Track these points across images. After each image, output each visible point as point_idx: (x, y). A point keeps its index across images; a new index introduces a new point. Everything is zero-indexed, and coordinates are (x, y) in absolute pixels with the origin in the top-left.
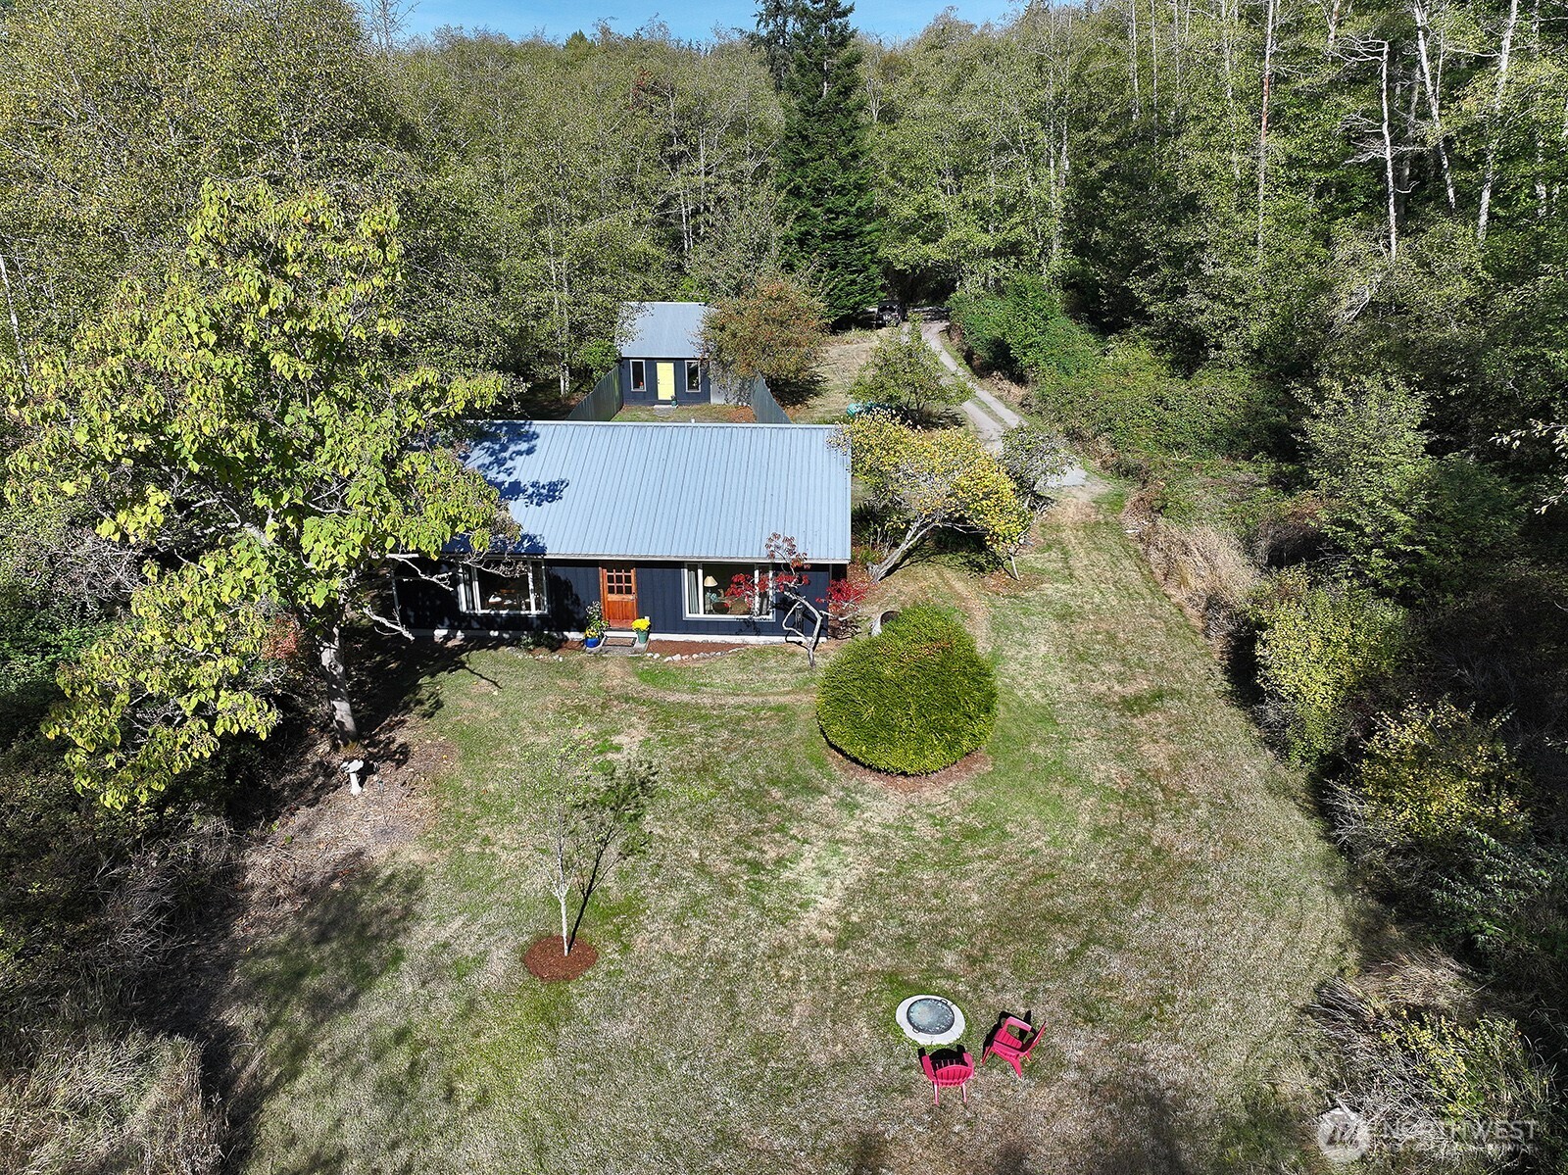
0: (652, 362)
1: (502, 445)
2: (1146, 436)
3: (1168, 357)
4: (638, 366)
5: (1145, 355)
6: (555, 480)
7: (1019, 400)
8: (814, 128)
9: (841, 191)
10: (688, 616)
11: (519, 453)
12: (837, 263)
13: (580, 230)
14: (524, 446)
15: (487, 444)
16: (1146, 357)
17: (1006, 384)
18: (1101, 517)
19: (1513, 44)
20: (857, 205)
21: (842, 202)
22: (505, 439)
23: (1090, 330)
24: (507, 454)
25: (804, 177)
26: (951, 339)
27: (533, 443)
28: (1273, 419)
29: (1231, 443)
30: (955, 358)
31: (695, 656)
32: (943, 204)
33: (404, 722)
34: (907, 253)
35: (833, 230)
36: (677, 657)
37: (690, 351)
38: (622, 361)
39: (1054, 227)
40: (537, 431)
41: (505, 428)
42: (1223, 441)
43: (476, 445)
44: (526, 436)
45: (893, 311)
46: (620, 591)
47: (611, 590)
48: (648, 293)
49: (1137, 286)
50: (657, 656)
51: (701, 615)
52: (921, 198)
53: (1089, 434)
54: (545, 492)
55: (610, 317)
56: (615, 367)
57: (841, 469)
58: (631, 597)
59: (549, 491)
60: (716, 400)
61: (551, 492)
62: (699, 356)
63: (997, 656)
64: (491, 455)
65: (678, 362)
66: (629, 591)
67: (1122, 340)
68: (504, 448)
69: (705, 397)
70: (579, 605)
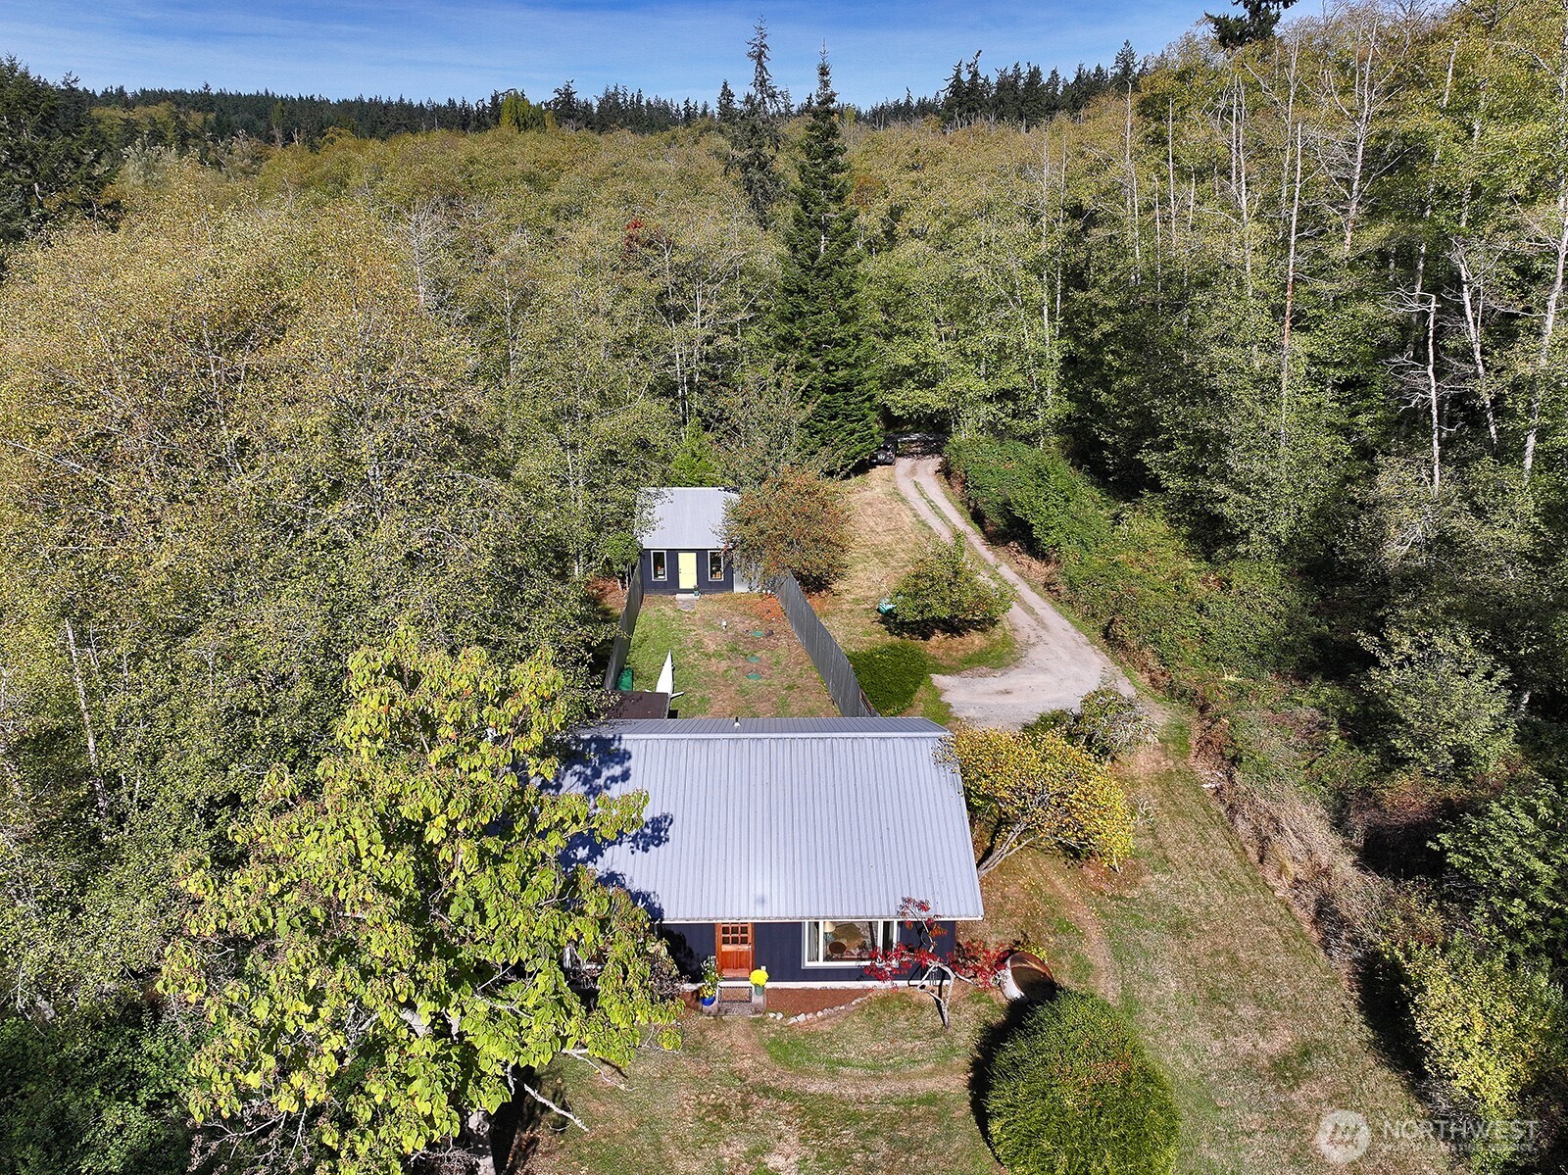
0: (674, 554)
1: (594, 768)
2: (1193, 652)
3: (1184, 530)
4: (659, 557)
5: (1161, 527)
6: (657, 815)
7: (1042, 579)
8: (813, 284)
9: (841, 343)
10: (808, 964)
11: (614, 779)
12: (837, 414)
13: (603, 426)
14: (617, 770)
15: (577, 768)
16: (1162, 529)
17: (1025, 558)
18: (1171, 763)
19: (1558, 306)
20: (855, 355)
21: (841, 354)
22: (596, 761)
23: (1092, 484)
24: (601, 782)
25: (803, 329)
26: (952, 487)
27: (626, 764)
28: (1315, 630)
29: (1279, 661)
30: (961, 513)
31: (819, 1014)
32: (940, 353)
33: (534, 1141)
34: (905, 399)
35: (833, 382)
36: (802, 1018)
37: (714, 542)
38: (644, 553)
39: (1051, 377)
40: (629, 748)
41: (593, 746)
42: (1269, 657)
43: (566, 770)
44: (617, 755)
45: (888, 450)
46: (735, 941)
47: (725, 941)
48: (667, 481)
49: (1150, 459)
50: (780, 1016)
51: (821, 964)
52: (918, 347)
53: (1133, 644)
54: (648, 831)
55: (629, 510)
56: (636, 559)
57: (952, 792)
58: (745, 947)
59: (653, 830)
60: (740, 588)
61: (654, 834)
62: (722, 546)
63: (1130, 1005)
64: (584, 784)
65: (701, 553)
66: (744, 941)
67: (1136, 510)
68: (597, 774)
69: (728, 585)
70: (692, 957)
